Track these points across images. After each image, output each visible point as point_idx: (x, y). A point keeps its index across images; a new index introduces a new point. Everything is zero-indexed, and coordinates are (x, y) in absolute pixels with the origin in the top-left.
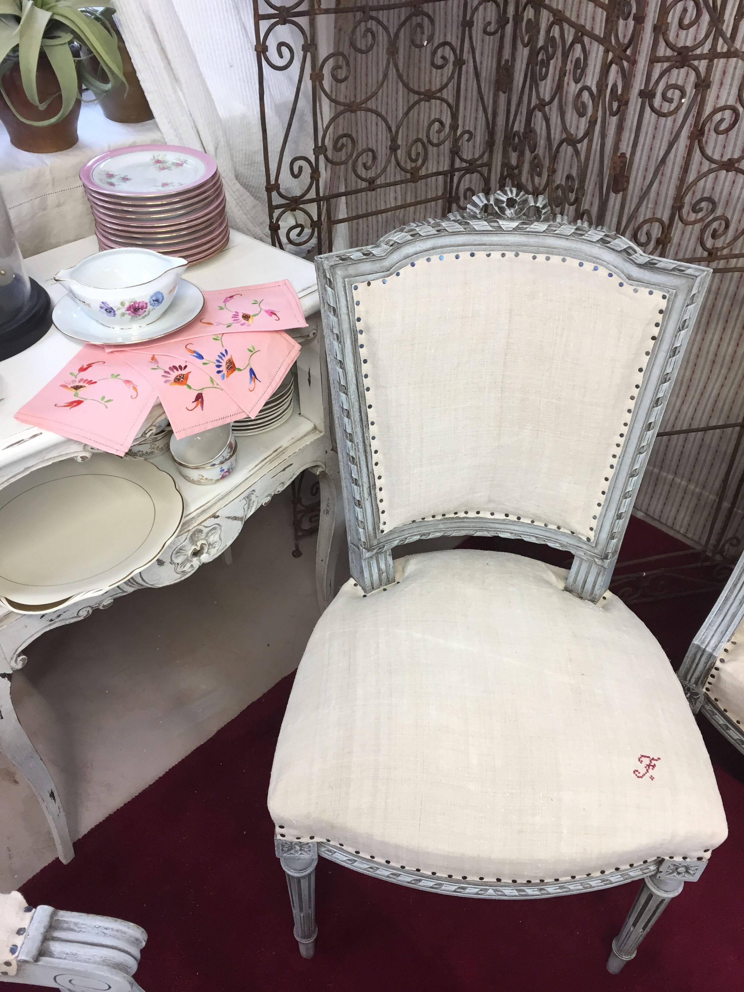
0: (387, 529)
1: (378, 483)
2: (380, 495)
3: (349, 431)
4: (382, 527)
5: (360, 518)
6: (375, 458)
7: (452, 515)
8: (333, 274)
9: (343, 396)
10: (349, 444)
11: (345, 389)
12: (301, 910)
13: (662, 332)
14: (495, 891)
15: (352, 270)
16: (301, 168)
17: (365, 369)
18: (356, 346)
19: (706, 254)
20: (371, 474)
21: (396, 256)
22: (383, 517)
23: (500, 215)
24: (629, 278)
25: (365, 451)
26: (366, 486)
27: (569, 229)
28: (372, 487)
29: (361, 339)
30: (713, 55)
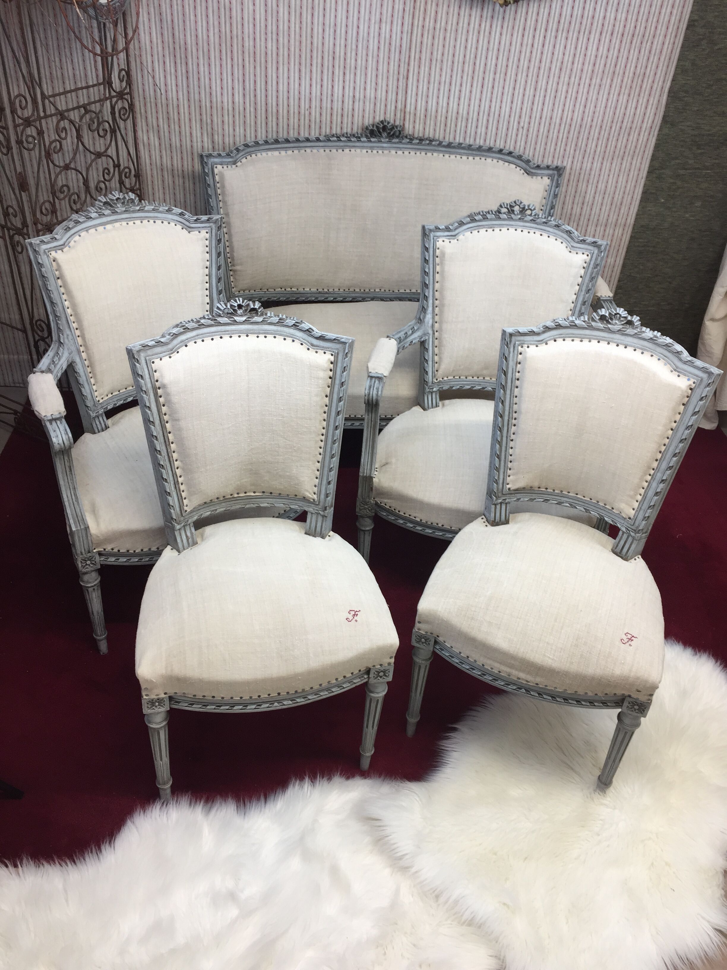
30: (40, 118)
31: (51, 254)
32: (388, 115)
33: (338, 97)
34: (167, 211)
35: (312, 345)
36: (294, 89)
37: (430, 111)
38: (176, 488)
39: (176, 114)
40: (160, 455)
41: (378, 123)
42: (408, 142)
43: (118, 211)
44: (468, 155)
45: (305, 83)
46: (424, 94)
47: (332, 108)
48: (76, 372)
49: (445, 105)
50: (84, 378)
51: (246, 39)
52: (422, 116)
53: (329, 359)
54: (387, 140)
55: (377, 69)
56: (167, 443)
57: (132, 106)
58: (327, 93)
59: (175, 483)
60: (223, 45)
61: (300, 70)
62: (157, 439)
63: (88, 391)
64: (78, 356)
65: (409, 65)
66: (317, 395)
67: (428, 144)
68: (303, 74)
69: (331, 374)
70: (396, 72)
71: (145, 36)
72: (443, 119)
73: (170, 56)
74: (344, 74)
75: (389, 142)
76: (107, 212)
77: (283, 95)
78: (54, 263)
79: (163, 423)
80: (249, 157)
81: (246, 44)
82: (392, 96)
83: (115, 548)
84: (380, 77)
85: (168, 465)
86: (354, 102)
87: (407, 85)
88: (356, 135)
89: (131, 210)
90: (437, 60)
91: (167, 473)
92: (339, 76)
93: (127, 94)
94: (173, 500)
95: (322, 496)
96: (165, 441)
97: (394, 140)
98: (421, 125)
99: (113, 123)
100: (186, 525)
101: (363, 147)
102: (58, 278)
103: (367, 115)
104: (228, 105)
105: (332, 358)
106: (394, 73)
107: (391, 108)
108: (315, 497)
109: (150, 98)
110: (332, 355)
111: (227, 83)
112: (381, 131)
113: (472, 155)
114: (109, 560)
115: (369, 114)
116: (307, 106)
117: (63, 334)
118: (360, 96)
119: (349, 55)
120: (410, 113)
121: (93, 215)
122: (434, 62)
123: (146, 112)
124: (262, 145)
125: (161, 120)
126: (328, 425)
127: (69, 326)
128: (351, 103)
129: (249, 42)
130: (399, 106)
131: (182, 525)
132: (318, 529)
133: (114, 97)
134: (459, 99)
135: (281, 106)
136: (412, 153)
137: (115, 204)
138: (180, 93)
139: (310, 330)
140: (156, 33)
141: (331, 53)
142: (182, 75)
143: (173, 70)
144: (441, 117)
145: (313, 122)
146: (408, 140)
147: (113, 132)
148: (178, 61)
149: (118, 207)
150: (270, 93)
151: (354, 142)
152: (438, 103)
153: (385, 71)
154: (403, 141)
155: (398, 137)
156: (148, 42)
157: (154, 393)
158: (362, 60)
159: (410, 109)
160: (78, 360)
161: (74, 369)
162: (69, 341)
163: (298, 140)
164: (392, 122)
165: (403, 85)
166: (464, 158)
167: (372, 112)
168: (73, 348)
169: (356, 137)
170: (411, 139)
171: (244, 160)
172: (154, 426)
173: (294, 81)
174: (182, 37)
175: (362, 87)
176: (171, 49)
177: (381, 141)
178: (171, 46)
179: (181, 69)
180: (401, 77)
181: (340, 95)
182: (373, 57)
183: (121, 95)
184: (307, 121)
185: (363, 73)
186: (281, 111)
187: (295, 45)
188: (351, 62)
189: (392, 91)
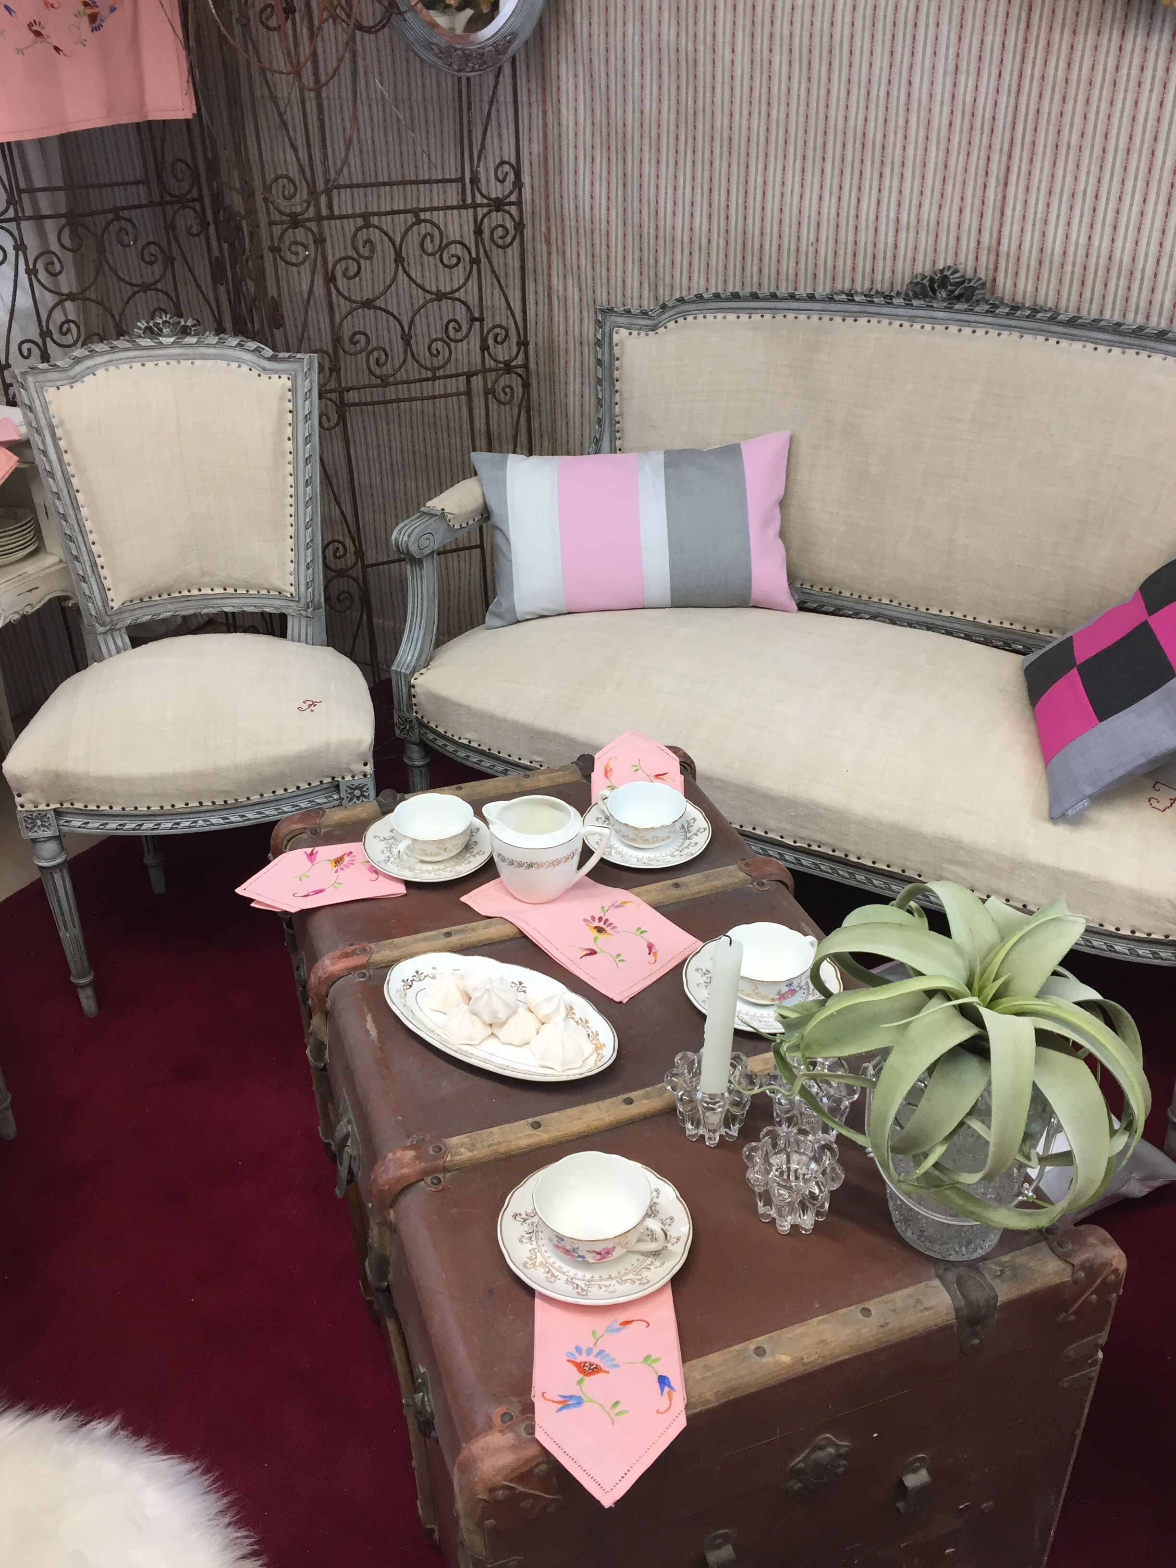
0: (116, 605)
1: (99, 561)
2: (103, 573)
3: (62, 511)
4: (111, 604)
5: (87, 593)
6: (91, 537)
7: (177, 595)
8: (25, 380)
9: (51, 480)
10: (64, 523)
11: (51, 474)
12: (66, 930)
13: (295, 405)
14: (205, 821)
15: (41, 377)
16: (29, 350)
17: (67, 457)
18: (55, 439)
19: (379, 381)
20: (90, 552)
21: (78, 368)
22: (110, 595)
23: (160, 333)
24: (264, 369)
25: (81, 532)
26: (88, 564)
27: (214, 340)
28: (94, 565)
29: (59, 432)
30: (319, 218)
32: (962, 258)
33: (867, 220)
36: (791, 204)
37: (1049, 251)
39: (604, 247)
41: (936, 272)
42: (988, 312)
44: (1111, 344)
45: (811, 192)
46: (1039, 216)
47: (856, 243)
49: (1083, 240)
51: (718, 115)
52: (1033, 263)
54: (946, 305)
57: (520, 226)
58: (848, 213)
60: (682, 127)
61: (803, 171)
65: (1010, 157)
67: (1028, 317)
68: (808, 177)
70: (981, 172)
72: (1078, 269)
73: (601, 148)
74: (881, 175)
75: (949, 308)
77: (772, 217)
80: (681, 320)
81: (718, 123)
82: (970, 220)
84: (950, 181)
86: (897, 231)
87: (1004, 197)
88: (888, 294)
90: (1069, 147)
92: (871, 179)
93: (511, 204)
97: (959, 306)
98: (1030, 282)
99: (477, 248)
101: (895, 317)
103: (920, 258)
104: (683, 233)
106: (976, 173)
107: (967, 245)
109: (570, 219)
112: (937, 285)
113: (1119, 344)
115: (925, 255)
116: (812, 238)
118: (909, 219)
119: (891, 138)
120: (1008, 254)
122: (1063, 151)
124: (709, 300)
125: (583, 257)
128: (891, 233)
129: (722, 119)
130: (986, 239)
133: (482, 205)
134: (1115, 228)
135: (767, 238)
136: (993, 333)
138: (613, 212)
141: (859, 135)
142: (617, 180)
143: (604, 173)
144: (1074, 265)
145: (822, 269)
146: (987, 307)
147: (475, 261)
148: (613, 157)
150: (751, 211)
151: (879, 305)
152: (1067, 237)
153: (960, 168)
154: (978, 309)
155: (968, 300)
158: (916, 149)
159: (1009, 247)
164: (965, 271)
165: (995, 200)
166: (1102, 349)
167: (930, 250)
169: (886, 297)
170: (995, 305)
171: (671, 325)
173: (792, 190)
174: (620, 113)
175: (915, 202)
176: (605, 136)
177: (932, 307)
178: (604, 131)
179: (616, 170)
180: (992, 182)
181: (872, 217)
182: (938, 142)
183: (498, 205)
184: (811, 266)
185: (918, 175)
186: (767, 247)
187: (797, 122)
188: (894, 152)
189: (972, 210)
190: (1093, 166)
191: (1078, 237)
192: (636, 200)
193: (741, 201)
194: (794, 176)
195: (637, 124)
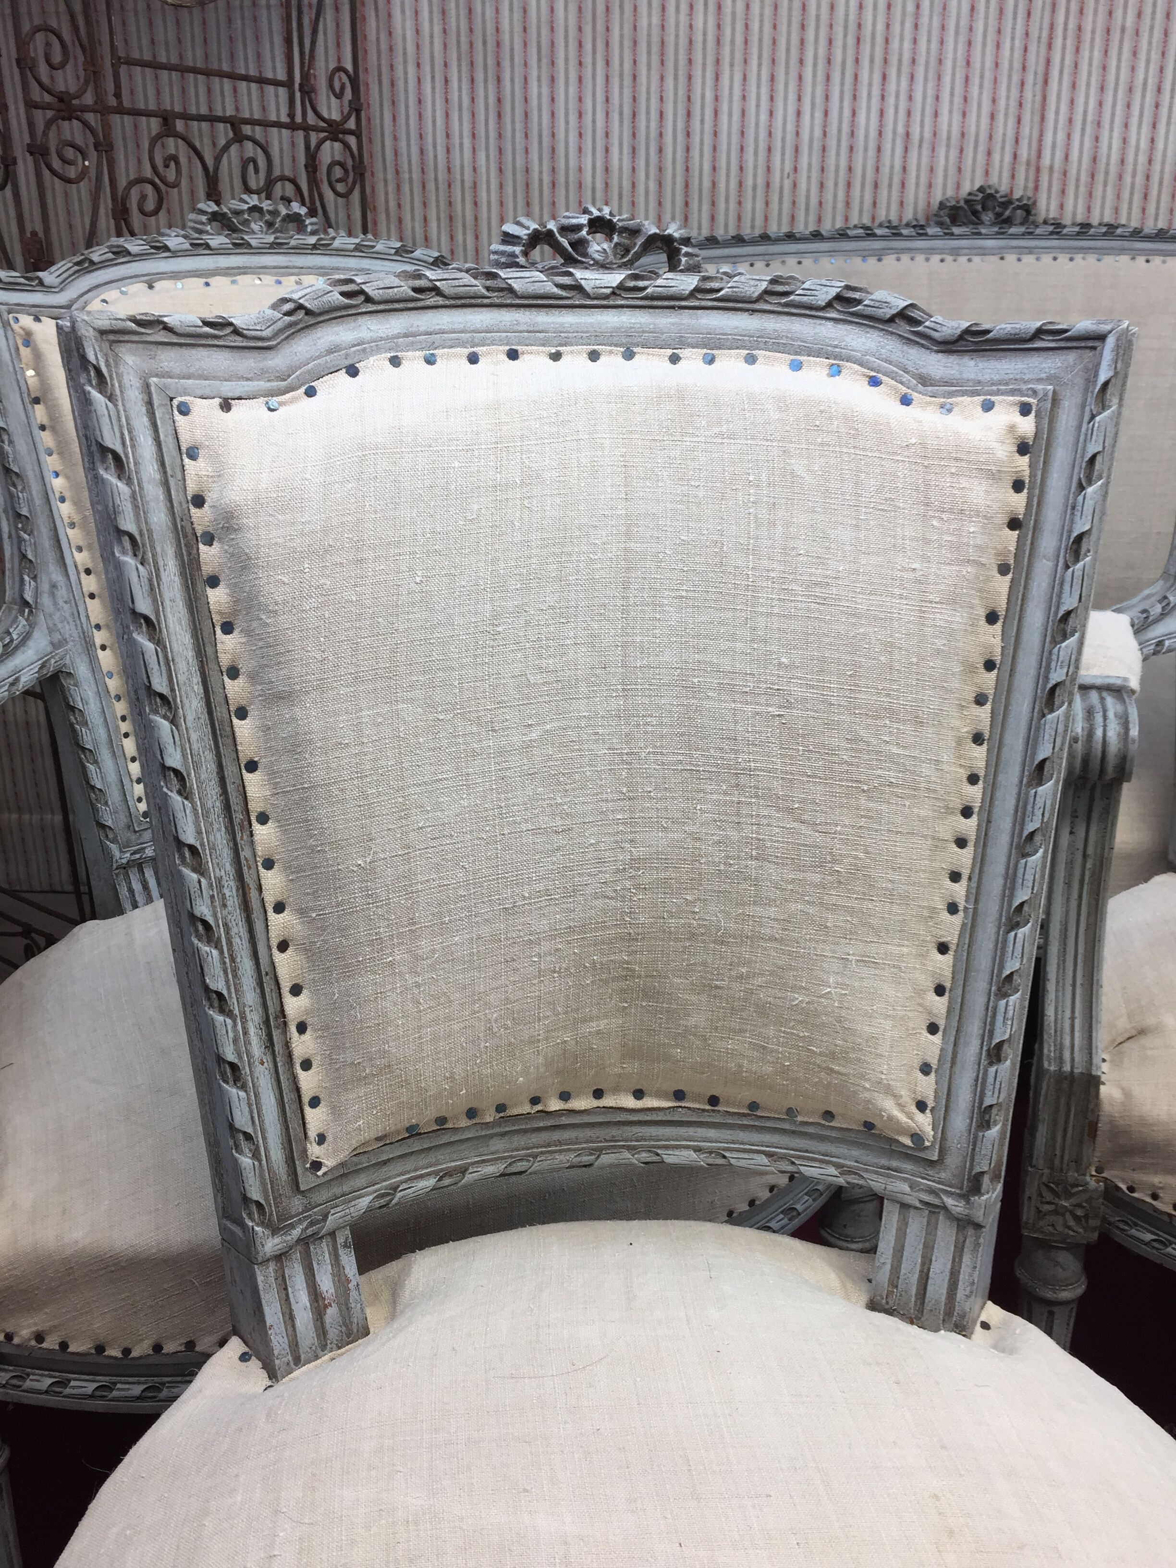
30: (102, 109)
31: (17, 320)
32: (995, 177)
33: (866, 137)
34: (398, 252)
35: (925, 381)
36: (757, 124)
37: (1104, 160)
38: (270, 1044)
39: (469, 206)
40: (200, 869)
41: (970, 194)
42: (1052, 233)
43: (254, 243)
45: (785, 107)
46: (1090, 118)
47: (850, 169)
48: (73, 709)
49: (1144, 144)
50: (101, 733)
51: (643, 10)
52: (1084, 178)
53: (1012, 428)
54: (996, 229)
55: (968, 63)
56: (238, 817)
57: (361, 168)
58: (840, 131)
59: (267, 1022)
60: (588, 29)
61: (772, 78)
62: (184, 792)
63: (112, 777)
64: (85, 658)
65: (1050, 46)
66: (953, 600)
67: (1105, 235)
68: (780, 87)
69: (1018, 502)
70: (1017, 66)
71: (404, 20)
72: (1140, 179)
73: (459, 66)
74: (884, 77)
75: (1001, 234)
76: (217, 241)
77: (729, 144)
78: (25, 352)
79: (220, 712)
81: (643, 22)
82: (1005, 127)
83: (50, 1331)
84: (975, 81)
85: (239, 929)
86: (906, 149)
87: (1044, 98)
88: (914, 223)
89: (293, 243)
90: (1123, 30)
91: (232, 970)
92: (870, 85)
93: (351, 132)
94: (255, 1105)
95: (960, 1122)
96: (227, 807)
97: (1013, 230)
98: (1080, 201)
99: (310, 190)
100: (316, 1237)
101: (932, 251)
102: (36, 401)
103: (939, 181)
104: (594, 177)
105: (1027, 426)
106: (1011, 68)
107: (1002, 159)
108: (924, 1122)
109: (410, 171)
110: (1025, 410)
111: (594, 121)
112: (979, 208)
114: (28, 1384)
115: (945, 176)
116: (788, 167)
117: (34, 578)
118: (922, 132)
119: (896, 28)
120: (1051, 169)
121: (174, 241)
122: (1116, 36)
123: (399, 206)
125: (433, 224)
126: (995, 763)
127: (62, 557)
128: (899, 151)
129: (650, 15)
130: (1024, 153)
131: (296, 1233)
132: (938, 1287)
133: (314, 128)
135: (722, 173)
136: (1063, 259)
137: (246, 223)
138: (482, 155)
139: (915, 314)
140: (431, 12)
141: (852, 27)
142: (487, 109)
143: (466, 101)
144: (1134, 175)
145: (803, 207)
146: (1051, 228)
148: (480, 76)
149: (254, 233)
150: (696, 139)
151: (909, 238)
152: (1125, 141)
153: (989, 64)
154: (1038, 231)
155: (1021, 223)
156: (410, 34)
157: (179, 555)
158: (929, 41)
159: (1052, 159)
160: (82, 670)
161: (65, 699)
162: (55, 604)
163: (765, 238)
164: (1004, 188)
165: (1033, 102)
167: (952, 170)
168: (69, 630)
169: (914, 227)
170: (1057, 229)
172: (173, 722)
173: (758, 106)
174: (490, 15)
175: (929, 110)
176: (465, 47)
177: (980, 234)
178: (464, 39)
179: (485, 94)
180: (1030, 79)
181: (873, 134)
182: (957, 33)
183: (335, 131)
184: (786, 205)
185: (932, 74)
186: (722, 185)
187: (762, 15)
188: (901, 46)
189: (1006, 115)
190: (1153, 53)
191: (1138, 141)
192: (519, 136)
193: (680, 125)
194: (759, 86)
195: (518, 29)
